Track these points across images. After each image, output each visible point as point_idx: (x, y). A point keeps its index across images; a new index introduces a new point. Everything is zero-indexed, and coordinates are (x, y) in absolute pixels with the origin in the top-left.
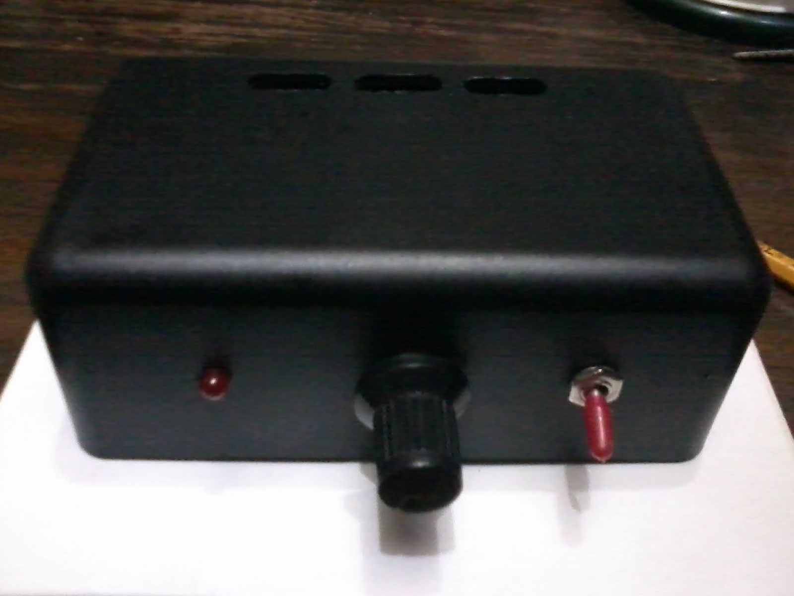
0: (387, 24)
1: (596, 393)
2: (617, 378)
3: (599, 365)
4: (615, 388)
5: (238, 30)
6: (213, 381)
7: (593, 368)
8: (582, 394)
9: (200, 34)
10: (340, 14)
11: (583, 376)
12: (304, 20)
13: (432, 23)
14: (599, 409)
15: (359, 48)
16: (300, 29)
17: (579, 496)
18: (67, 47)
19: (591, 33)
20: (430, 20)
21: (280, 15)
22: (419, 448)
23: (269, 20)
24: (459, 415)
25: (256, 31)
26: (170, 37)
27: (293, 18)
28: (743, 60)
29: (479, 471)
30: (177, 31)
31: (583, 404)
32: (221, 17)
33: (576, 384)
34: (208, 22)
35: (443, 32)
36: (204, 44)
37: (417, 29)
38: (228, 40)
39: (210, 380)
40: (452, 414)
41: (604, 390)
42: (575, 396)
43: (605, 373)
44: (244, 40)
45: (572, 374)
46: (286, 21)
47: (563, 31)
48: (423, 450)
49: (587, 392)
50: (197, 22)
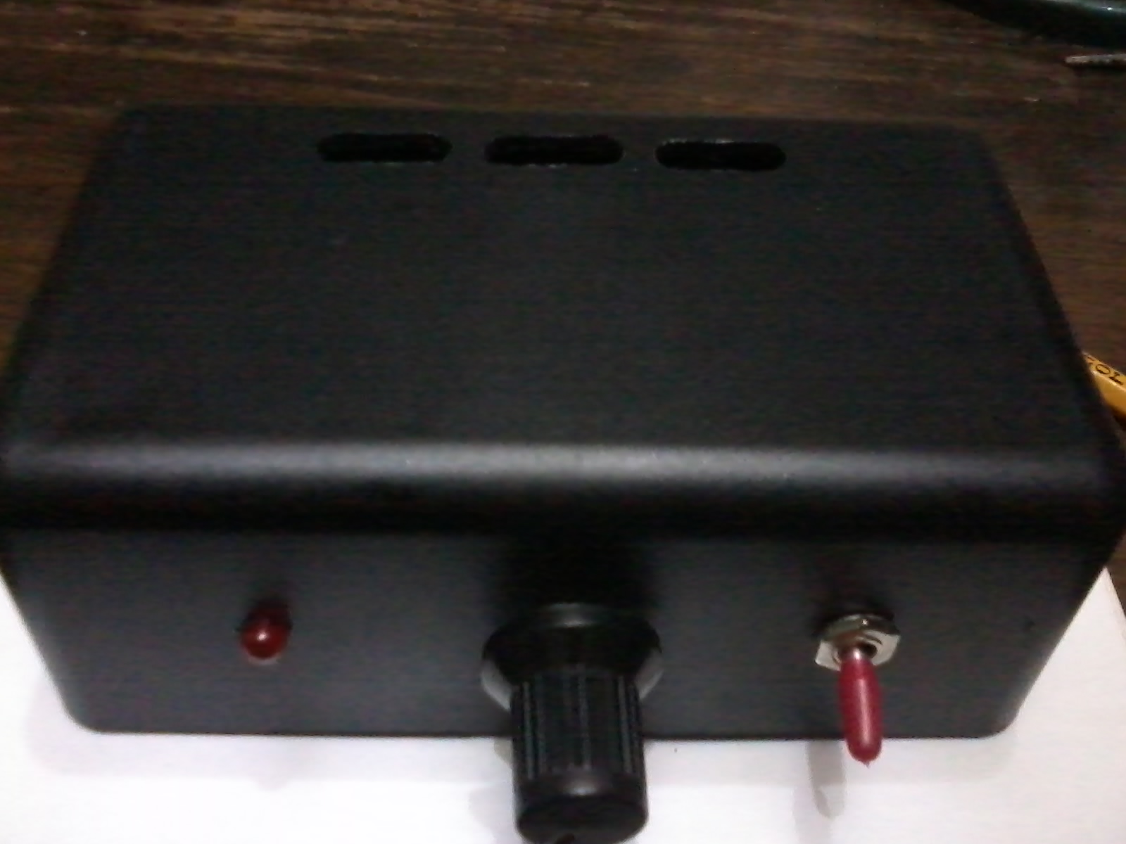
0: (545, 12)
1: (857, 655)
2: (892, 631)
3: (862, 613)
4: (886, 645)
6: (262, 637)
7: (854, 618)
8: (836, 654)
9: (262, 26)
11: (836, 629)
13: (612, 9)
14: (862, 684)
15: (502, 49)
16: (413, 18)
17: (830, 791)
18: (62, 46)
19: (853, 26)
22: (579, 762)
24: (644, 692)
25: (350, 22)
26: (222, 30)
28: (1078, 68)
29: (676, 750)
30: (229, 21)
31: (838, 668)
33: (826, 640)
35: (630, 25)
36: (269, 42)
37: (590, 19)
38: (305, 36)
39: (257, 632)
40: (632, 694)
41: (869, 650)
42: (825, 656)
43: (873, 625)
45: (821, 625)
47: (809, 21)
48: (587, 767)
49: (844, 652)
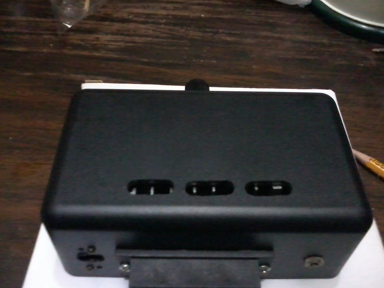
0: (200, 34)
5: (128, 39)
9: (109, 41)
10: (177, 28)
12: (160, 31)
13: (223, 33)
15: (187, 48)
16: (158, 37)
19: (301, 38)
20: (221, 31)
21: (149, 29)
23: (143, 32)
25: (137, 39)
26: (95, 43)
27: (153, 30)
28: (376, 53)
30: (97, 39)
32: (118, 31)
34: (113, 34)
35: (228, 39)
36: (111, 47)
37: (215, 36)
38: (122, 44)
44: (131, 45)
46: (151, 32)
47: (288, 36)
50: (107, 34)
